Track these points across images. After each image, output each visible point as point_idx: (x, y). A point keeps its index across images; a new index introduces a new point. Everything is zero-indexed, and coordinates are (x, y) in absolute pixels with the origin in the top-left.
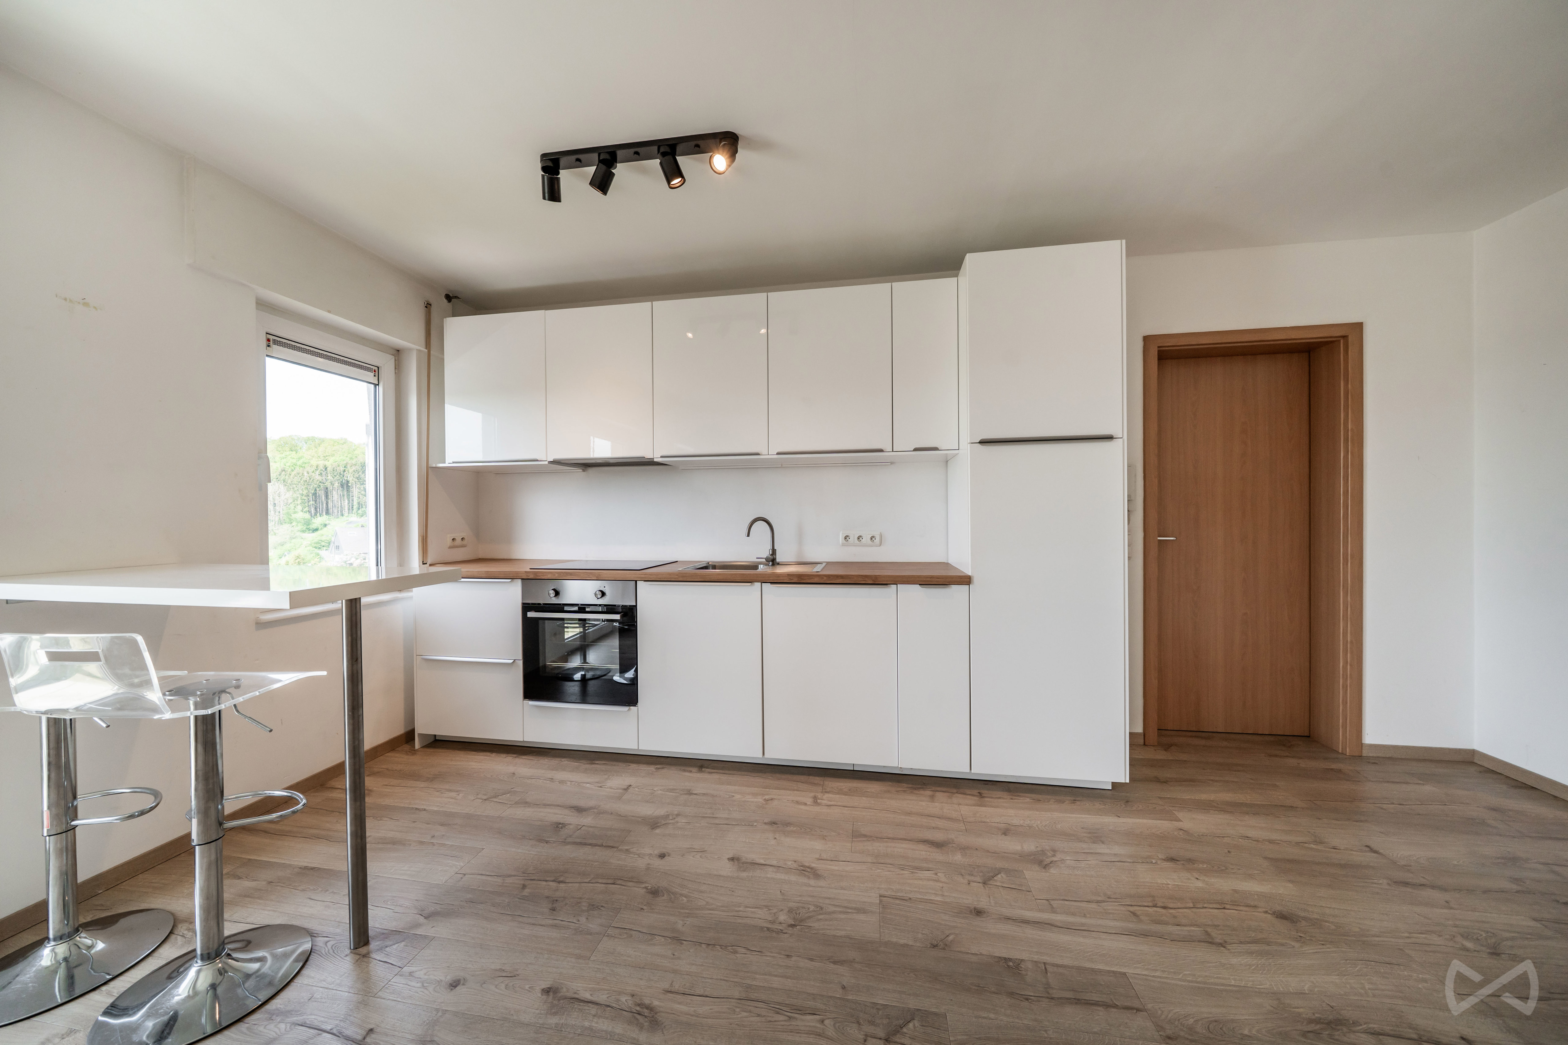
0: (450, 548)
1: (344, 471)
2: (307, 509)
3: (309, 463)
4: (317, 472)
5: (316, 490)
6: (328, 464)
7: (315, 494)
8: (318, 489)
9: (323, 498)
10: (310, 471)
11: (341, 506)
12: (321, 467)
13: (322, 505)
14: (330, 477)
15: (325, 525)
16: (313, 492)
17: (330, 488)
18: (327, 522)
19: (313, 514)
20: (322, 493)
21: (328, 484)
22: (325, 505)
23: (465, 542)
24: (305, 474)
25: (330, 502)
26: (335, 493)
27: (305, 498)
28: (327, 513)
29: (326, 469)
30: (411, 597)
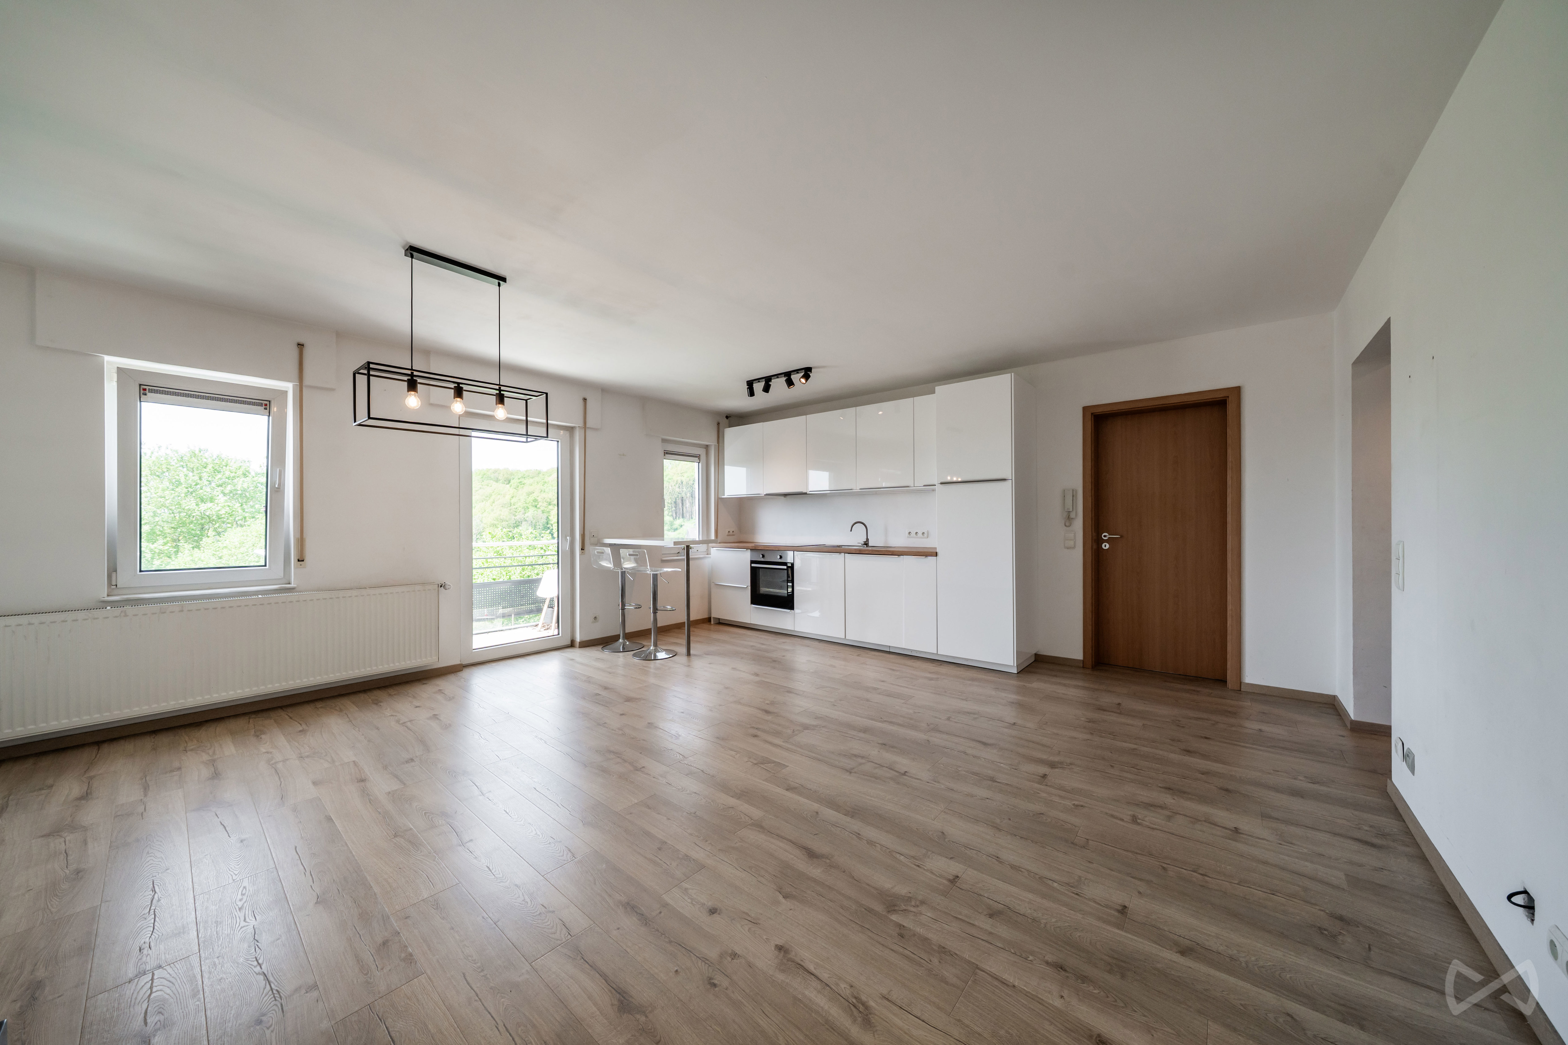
0: (728, 535)
1: (693, 484)
2: (670, 514)
3: (672, 479)
4: (677, 486)
5: (676, 499)
6: (684, 479)
7: (675, 502)
8: (677, 499)
9: (681, 505)
10: (673, 485)
11: (691, 511)
12: (679, 482)
13: (680, 510)
14: (684, 489)
15: (681, 526)
16: (674, 500)
17: (684, 498)
18: (682, 524)
19: (674, 518)
20: (679, 502)
21: (683, 495)
22: (681, 510)
23: (734, 533)
24: (670, 487)
25: (684, 508)
26: (687, 501)
27: (670, 505)
28: (683, 517)
29: (682, 483)
30: (710, 557)
